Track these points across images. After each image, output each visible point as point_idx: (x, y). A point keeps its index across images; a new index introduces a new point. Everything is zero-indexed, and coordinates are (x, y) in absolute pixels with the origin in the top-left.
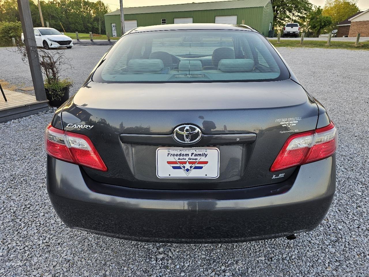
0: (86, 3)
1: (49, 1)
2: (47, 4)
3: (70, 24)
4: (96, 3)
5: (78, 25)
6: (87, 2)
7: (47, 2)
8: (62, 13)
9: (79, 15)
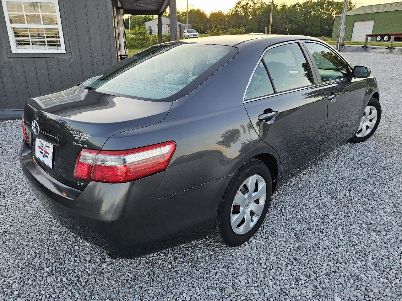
0: (330, 4)
1: (291, 5)
2: (289, 8)
3: (306, 27)
4: (341, 3)
5: (314, 28)
6: (332, 2)
7: (289, 6)
8: (301, 16)
9: (318, 17)
